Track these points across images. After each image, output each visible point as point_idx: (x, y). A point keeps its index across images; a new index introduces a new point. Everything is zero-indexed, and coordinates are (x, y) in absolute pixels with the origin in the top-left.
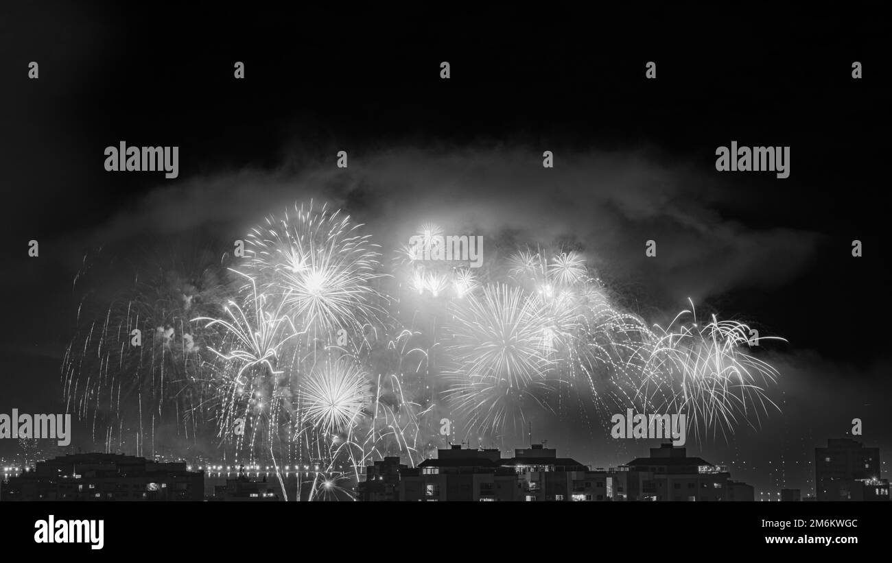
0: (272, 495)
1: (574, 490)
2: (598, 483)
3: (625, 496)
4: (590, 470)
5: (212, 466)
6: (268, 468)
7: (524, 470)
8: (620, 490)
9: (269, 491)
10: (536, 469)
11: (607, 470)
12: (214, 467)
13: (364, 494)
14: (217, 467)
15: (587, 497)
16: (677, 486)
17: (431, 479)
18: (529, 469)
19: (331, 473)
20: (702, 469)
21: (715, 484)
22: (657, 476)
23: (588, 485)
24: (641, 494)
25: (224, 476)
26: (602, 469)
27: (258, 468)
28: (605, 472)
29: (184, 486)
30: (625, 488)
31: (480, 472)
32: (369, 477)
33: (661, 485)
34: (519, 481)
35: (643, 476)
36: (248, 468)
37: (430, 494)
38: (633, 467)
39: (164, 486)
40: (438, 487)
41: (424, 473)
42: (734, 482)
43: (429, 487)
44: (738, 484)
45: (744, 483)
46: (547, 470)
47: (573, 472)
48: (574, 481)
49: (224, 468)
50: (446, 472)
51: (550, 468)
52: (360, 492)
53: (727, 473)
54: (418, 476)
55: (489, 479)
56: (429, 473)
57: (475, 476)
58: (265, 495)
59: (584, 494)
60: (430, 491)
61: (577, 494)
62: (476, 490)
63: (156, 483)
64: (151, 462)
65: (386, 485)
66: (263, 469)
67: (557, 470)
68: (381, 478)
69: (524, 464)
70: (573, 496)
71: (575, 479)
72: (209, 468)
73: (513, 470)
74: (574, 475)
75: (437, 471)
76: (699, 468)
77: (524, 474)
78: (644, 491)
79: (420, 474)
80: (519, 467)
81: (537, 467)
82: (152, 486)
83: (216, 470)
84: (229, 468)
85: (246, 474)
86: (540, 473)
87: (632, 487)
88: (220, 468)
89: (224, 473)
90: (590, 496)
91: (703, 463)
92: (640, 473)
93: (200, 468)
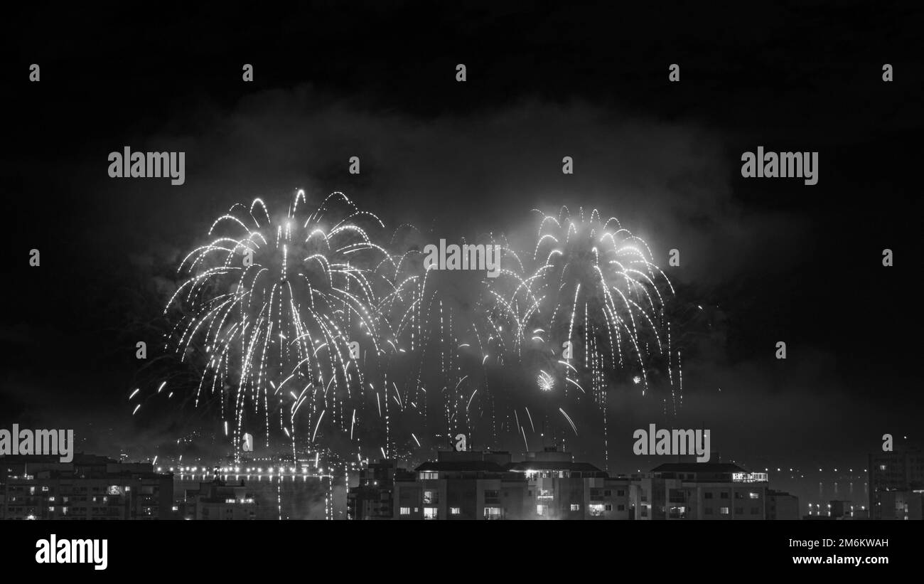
0: (250, 501)
1: (593, 499)
2: (619, 492)
3: (649, 507)
4: (610, 477)
5: (185, 468)
6: (248, 470)
7: (536, 476)
8: (644, 499)
9: (248, 496)
10: (549, 475)
11: (630, 477)
12: (188, 469)
13: (356, 501)
14: (190, 469)
15: (608, 508)
16: (708, 496)
17: (430, 484)
18: (541, 474)
19: (321, 477)
20: (738, 477)
21: (751, 495)
22: (685, 484)
23: (608, 493)
24: (668, 504)
25: (198, 479)
26: (624, 475)
27: (237, 469)
28: (627, 479)
29: (151, 490)
30: (649, 497)
31: (485, 477)
32: (362, 482)
33: (689, 494)
34: (530, 489)
35: (670, 484)
36: (226, 470)
37: (428, 501)
38: (660, 473)
39: (127, 489)
40: (438, 494)
41: (422, 478)
42: (776, 492)
43: (427, 494)
44: (780, 494)
45: (787, 494)
46: (561, 476)
47: (590, 479)
48: (592, 489)
49: (199, 470)
50: (446, 477)
51: (564, 474)
52: (351, 498)
53: (766, 481)
54: (414, 481)
55: (495, 485)
56: (427, 478)
57: (478, 481)
58: (242, 501)
59: (603, 504)
60: (428, 499)
61: (595, 504)
62: (481, 497)
63: (118, 485)
64: (114, 462)
65: (381, 491)
66: (243, 471)
67: (573, 476)
68: (375, 483)
69: (535, 469)
70: (591, 506)
71: (593, 486)
72: (182, 469)
73: (523, 475)
74: (592, 482)
75: (436, 476)
76: (734, 475)
77: (535, 480)
78: (671, 501)
79: (417, 478)
80: (529, 473)
81: (550, 473)
82: (114, 490)
83: (189, 472)
84: (204, 469)
85: (223, 477)
86: (553, 479)
87: (658, 497)
88: (194, 469)
89: (199, 475)
90: (610, 506)
91: (738, 470)
92: (666, 480)
93: (172, 469)
